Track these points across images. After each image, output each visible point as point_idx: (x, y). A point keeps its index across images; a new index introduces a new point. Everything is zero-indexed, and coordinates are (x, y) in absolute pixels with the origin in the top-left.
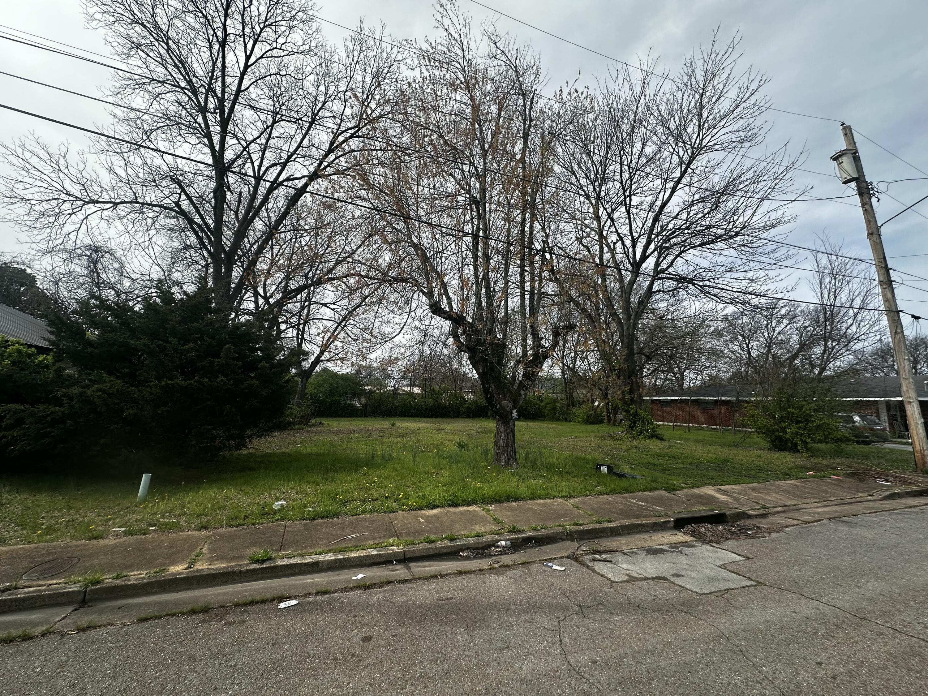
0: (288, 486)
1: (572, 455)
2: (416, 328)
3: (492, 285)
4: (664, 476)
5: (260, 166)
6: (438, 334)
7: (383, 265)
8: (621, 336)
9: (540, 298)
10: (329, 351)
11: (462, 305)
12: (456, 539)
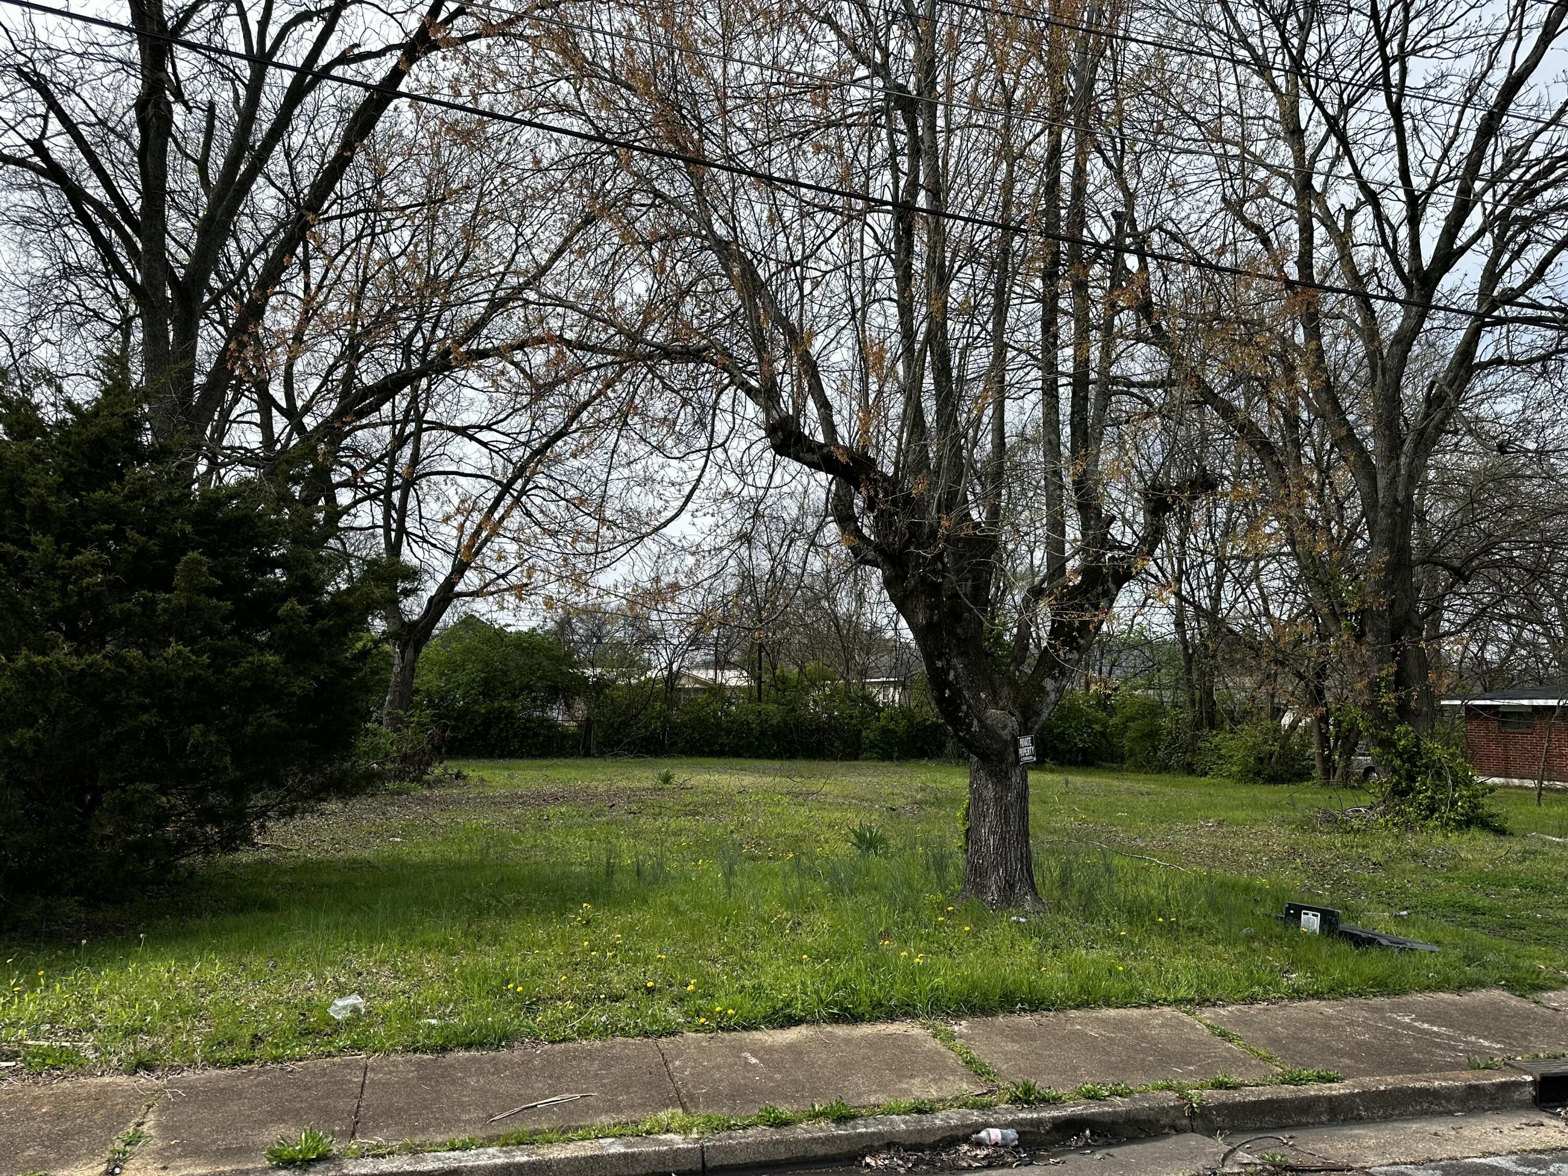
0: (369, 955)
1: (1210, 877)
2: (727, 494)
3: (955, 360)
4: (1504, 944)
5: (264, 24)
6: (794, 512)
7: (629, 309)
8: (1370, 507)
9: (1105, 396)
10: (482, 568)
11: (865, 424)
12: (854, 1117)
